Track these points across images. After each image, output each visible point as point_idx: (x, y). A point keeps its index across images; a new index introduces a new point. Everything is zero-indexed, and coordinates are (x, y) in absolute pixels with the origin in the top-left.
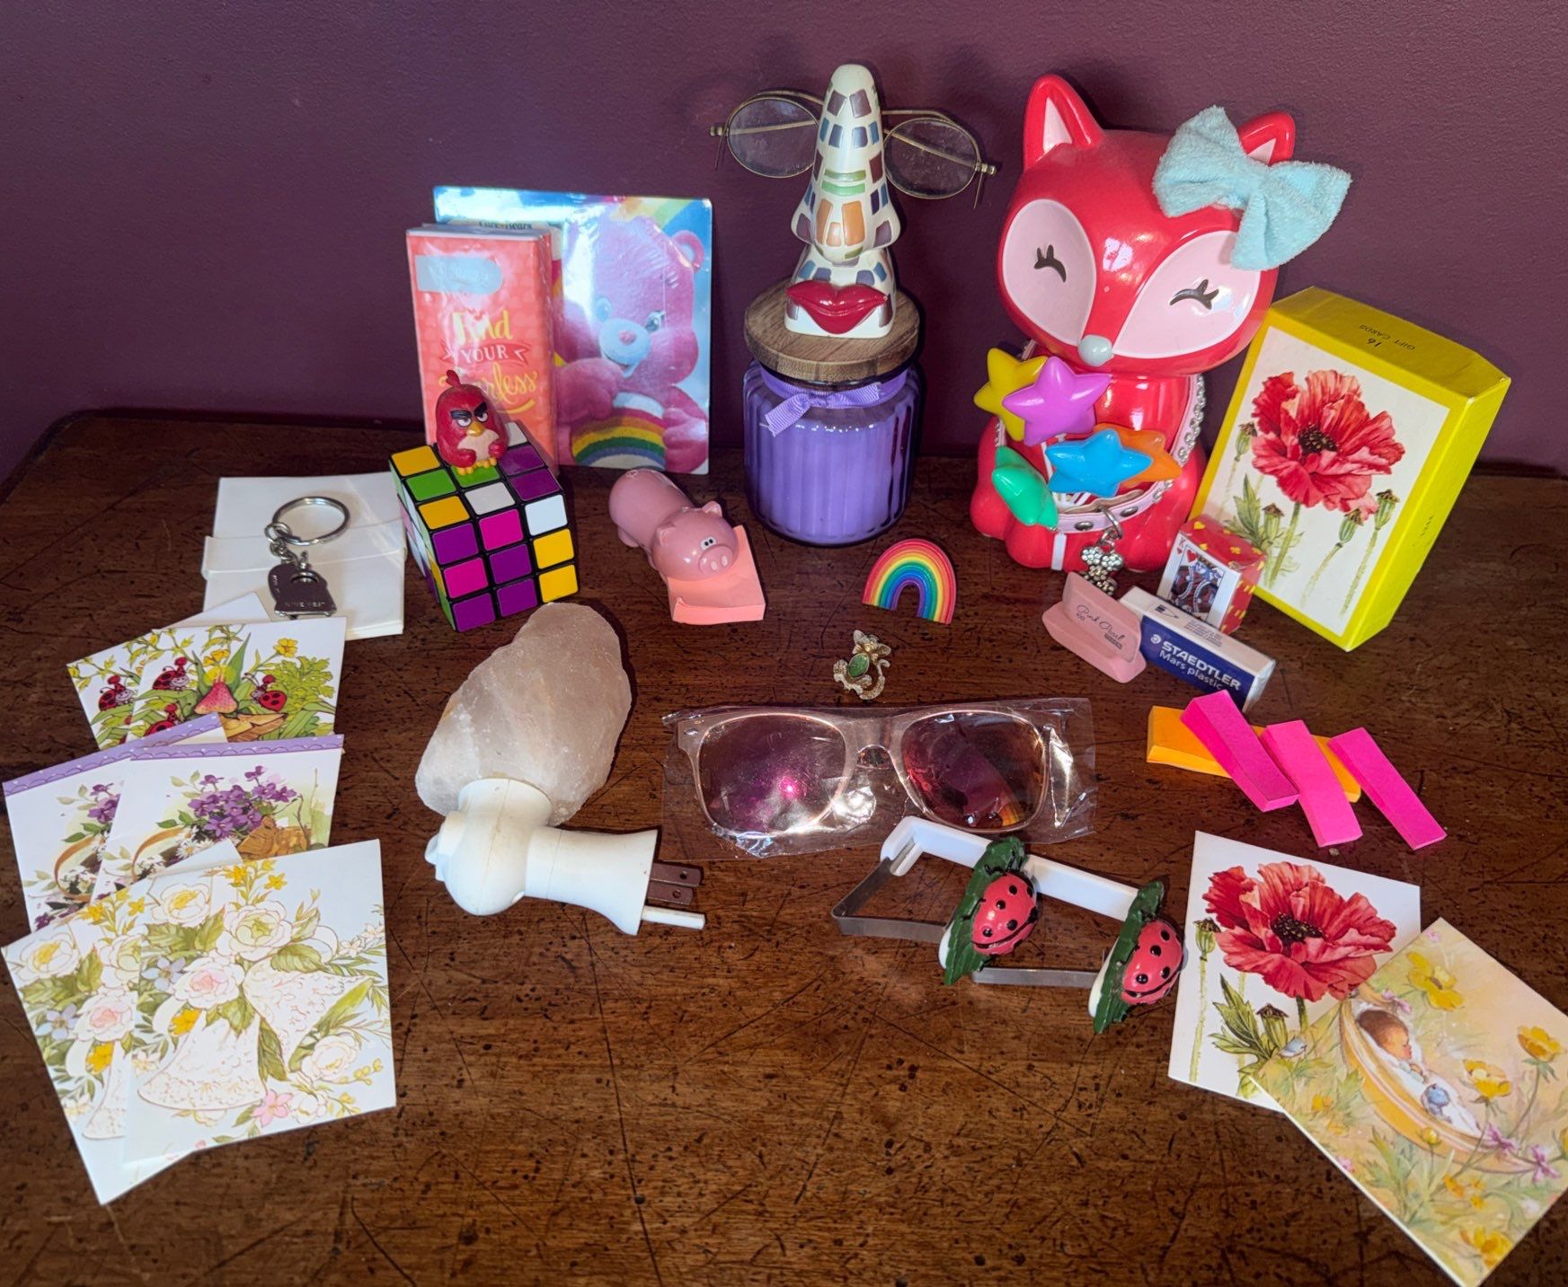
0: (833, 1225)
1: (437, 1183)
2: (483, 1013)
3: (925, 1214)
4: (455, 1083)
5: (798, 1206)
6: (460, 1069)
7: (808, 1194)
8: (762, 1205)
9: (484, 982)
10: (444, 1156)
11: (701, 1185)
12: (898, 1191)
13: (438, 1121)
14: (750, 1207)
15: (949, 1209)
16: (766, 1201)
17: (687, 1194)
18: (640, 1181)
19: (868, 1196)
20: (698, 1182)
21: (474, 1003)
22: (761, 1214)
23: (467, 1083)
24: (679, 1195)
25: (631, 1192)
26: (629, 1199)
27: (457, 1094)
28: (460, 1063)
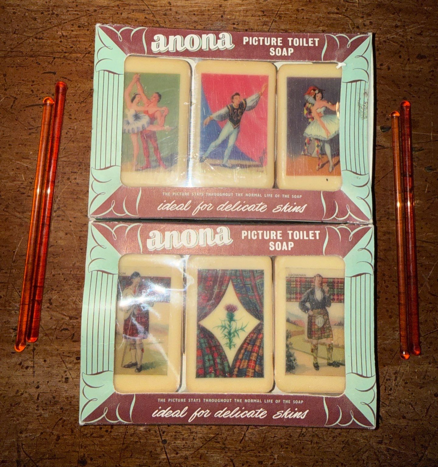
0: (258, 454)
1: (63, 435)
2: (72, 338)
3: (303, 448)
4: (64, 380)
5: (242, 445)
6: (65, 372)
7: (247, 439)
8: (224, 444)
9: (71, 318)
10: (65, 421)
11: (194, 434)
12: (291, 436)
13: (58, 401)
14: (218, 445)
15: (315, 445)
16: (226, 442)
17: (187, 440)
18: (164, 433)
19: (276, 439)
20: (192, 433)
21: (67, 332)
22: (223, 449)
23: (70, 380)
24: (183, 439)
25: (159, 438)
26: (159, 442)
27: (65, 386)
28: (65, 369)
